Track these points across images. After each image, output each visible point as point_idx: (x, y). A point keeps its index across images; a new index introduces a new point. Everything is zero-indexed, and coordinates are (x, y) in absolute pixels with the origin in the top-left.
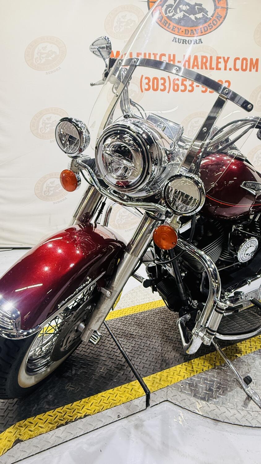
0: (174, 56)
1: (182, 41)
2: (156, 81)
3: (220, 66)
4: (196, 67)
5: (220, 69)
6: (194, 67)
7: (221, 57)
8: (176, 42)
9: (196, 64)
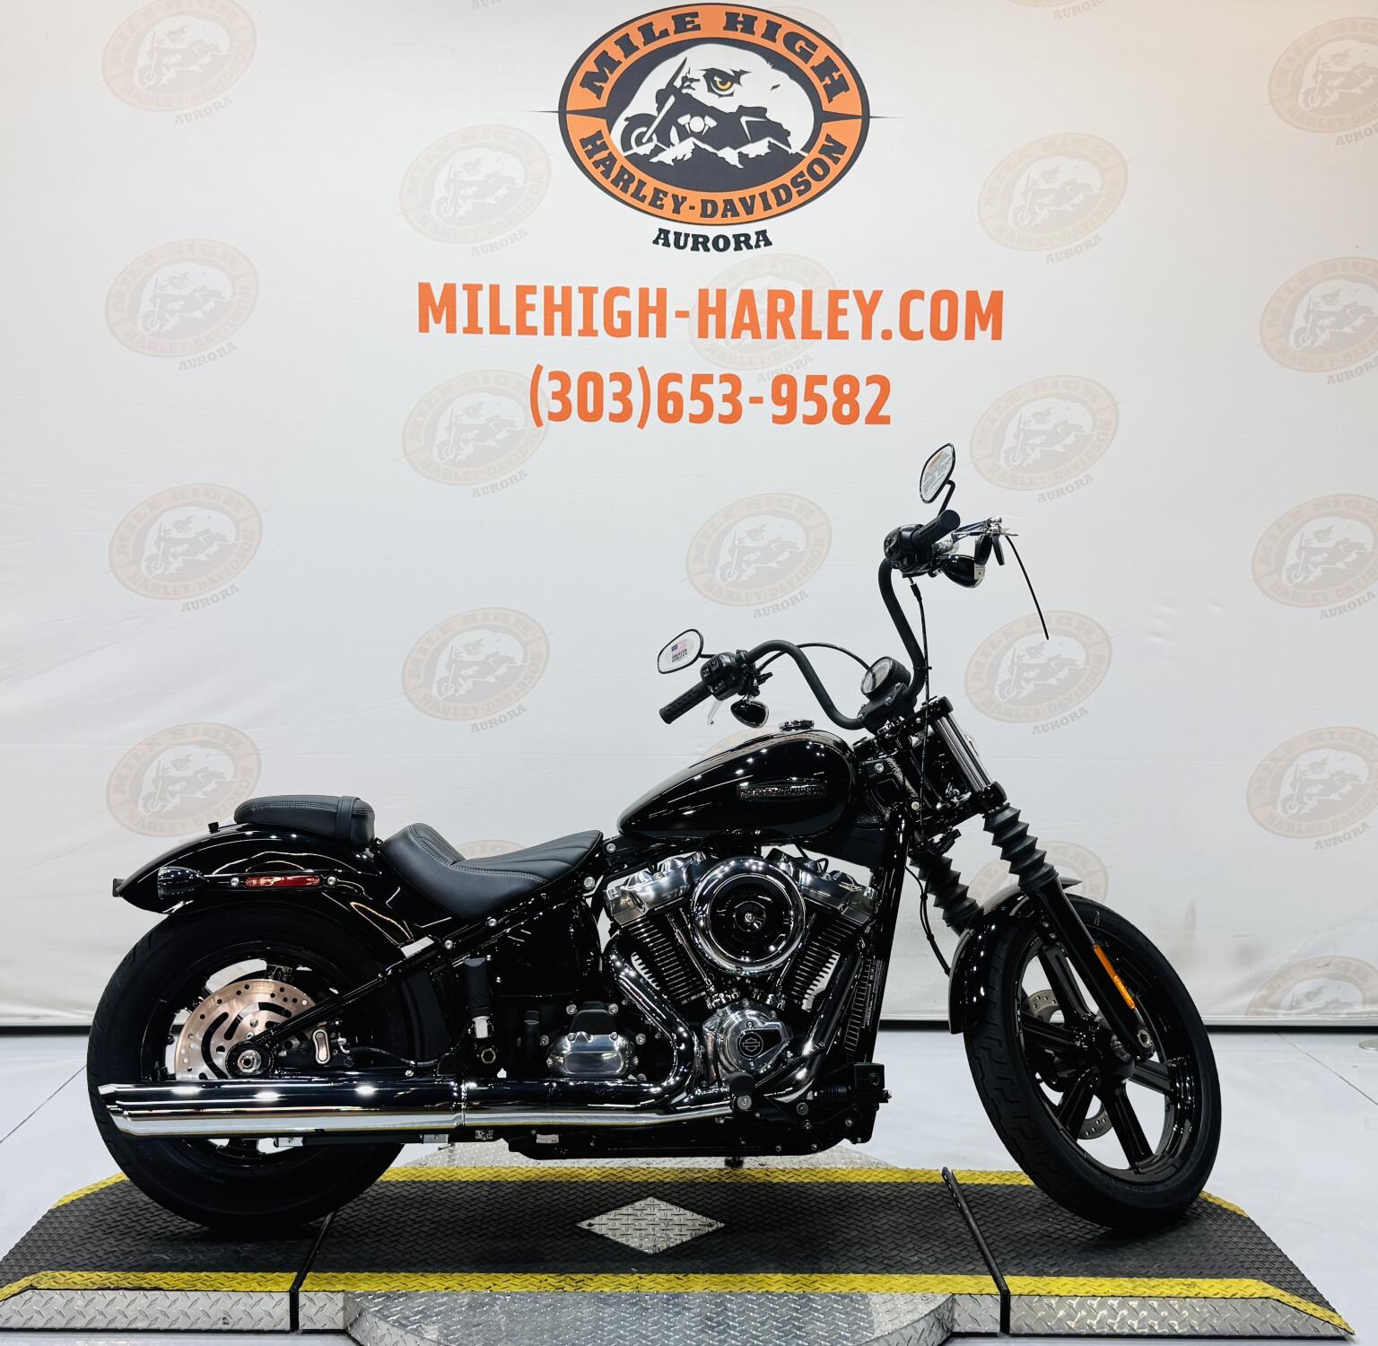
0: (662, 294)
1: (690, 240)
2: (590, 385)
3: (843, 324)
4: (749, 332)
5: (844, 335)
6: (740, 334)
7: (847, 292)
8: (667, 244)
9: (747, 320)
